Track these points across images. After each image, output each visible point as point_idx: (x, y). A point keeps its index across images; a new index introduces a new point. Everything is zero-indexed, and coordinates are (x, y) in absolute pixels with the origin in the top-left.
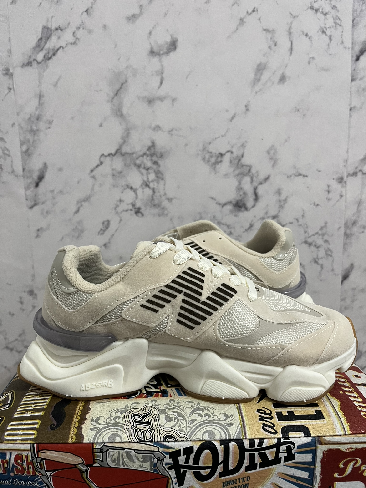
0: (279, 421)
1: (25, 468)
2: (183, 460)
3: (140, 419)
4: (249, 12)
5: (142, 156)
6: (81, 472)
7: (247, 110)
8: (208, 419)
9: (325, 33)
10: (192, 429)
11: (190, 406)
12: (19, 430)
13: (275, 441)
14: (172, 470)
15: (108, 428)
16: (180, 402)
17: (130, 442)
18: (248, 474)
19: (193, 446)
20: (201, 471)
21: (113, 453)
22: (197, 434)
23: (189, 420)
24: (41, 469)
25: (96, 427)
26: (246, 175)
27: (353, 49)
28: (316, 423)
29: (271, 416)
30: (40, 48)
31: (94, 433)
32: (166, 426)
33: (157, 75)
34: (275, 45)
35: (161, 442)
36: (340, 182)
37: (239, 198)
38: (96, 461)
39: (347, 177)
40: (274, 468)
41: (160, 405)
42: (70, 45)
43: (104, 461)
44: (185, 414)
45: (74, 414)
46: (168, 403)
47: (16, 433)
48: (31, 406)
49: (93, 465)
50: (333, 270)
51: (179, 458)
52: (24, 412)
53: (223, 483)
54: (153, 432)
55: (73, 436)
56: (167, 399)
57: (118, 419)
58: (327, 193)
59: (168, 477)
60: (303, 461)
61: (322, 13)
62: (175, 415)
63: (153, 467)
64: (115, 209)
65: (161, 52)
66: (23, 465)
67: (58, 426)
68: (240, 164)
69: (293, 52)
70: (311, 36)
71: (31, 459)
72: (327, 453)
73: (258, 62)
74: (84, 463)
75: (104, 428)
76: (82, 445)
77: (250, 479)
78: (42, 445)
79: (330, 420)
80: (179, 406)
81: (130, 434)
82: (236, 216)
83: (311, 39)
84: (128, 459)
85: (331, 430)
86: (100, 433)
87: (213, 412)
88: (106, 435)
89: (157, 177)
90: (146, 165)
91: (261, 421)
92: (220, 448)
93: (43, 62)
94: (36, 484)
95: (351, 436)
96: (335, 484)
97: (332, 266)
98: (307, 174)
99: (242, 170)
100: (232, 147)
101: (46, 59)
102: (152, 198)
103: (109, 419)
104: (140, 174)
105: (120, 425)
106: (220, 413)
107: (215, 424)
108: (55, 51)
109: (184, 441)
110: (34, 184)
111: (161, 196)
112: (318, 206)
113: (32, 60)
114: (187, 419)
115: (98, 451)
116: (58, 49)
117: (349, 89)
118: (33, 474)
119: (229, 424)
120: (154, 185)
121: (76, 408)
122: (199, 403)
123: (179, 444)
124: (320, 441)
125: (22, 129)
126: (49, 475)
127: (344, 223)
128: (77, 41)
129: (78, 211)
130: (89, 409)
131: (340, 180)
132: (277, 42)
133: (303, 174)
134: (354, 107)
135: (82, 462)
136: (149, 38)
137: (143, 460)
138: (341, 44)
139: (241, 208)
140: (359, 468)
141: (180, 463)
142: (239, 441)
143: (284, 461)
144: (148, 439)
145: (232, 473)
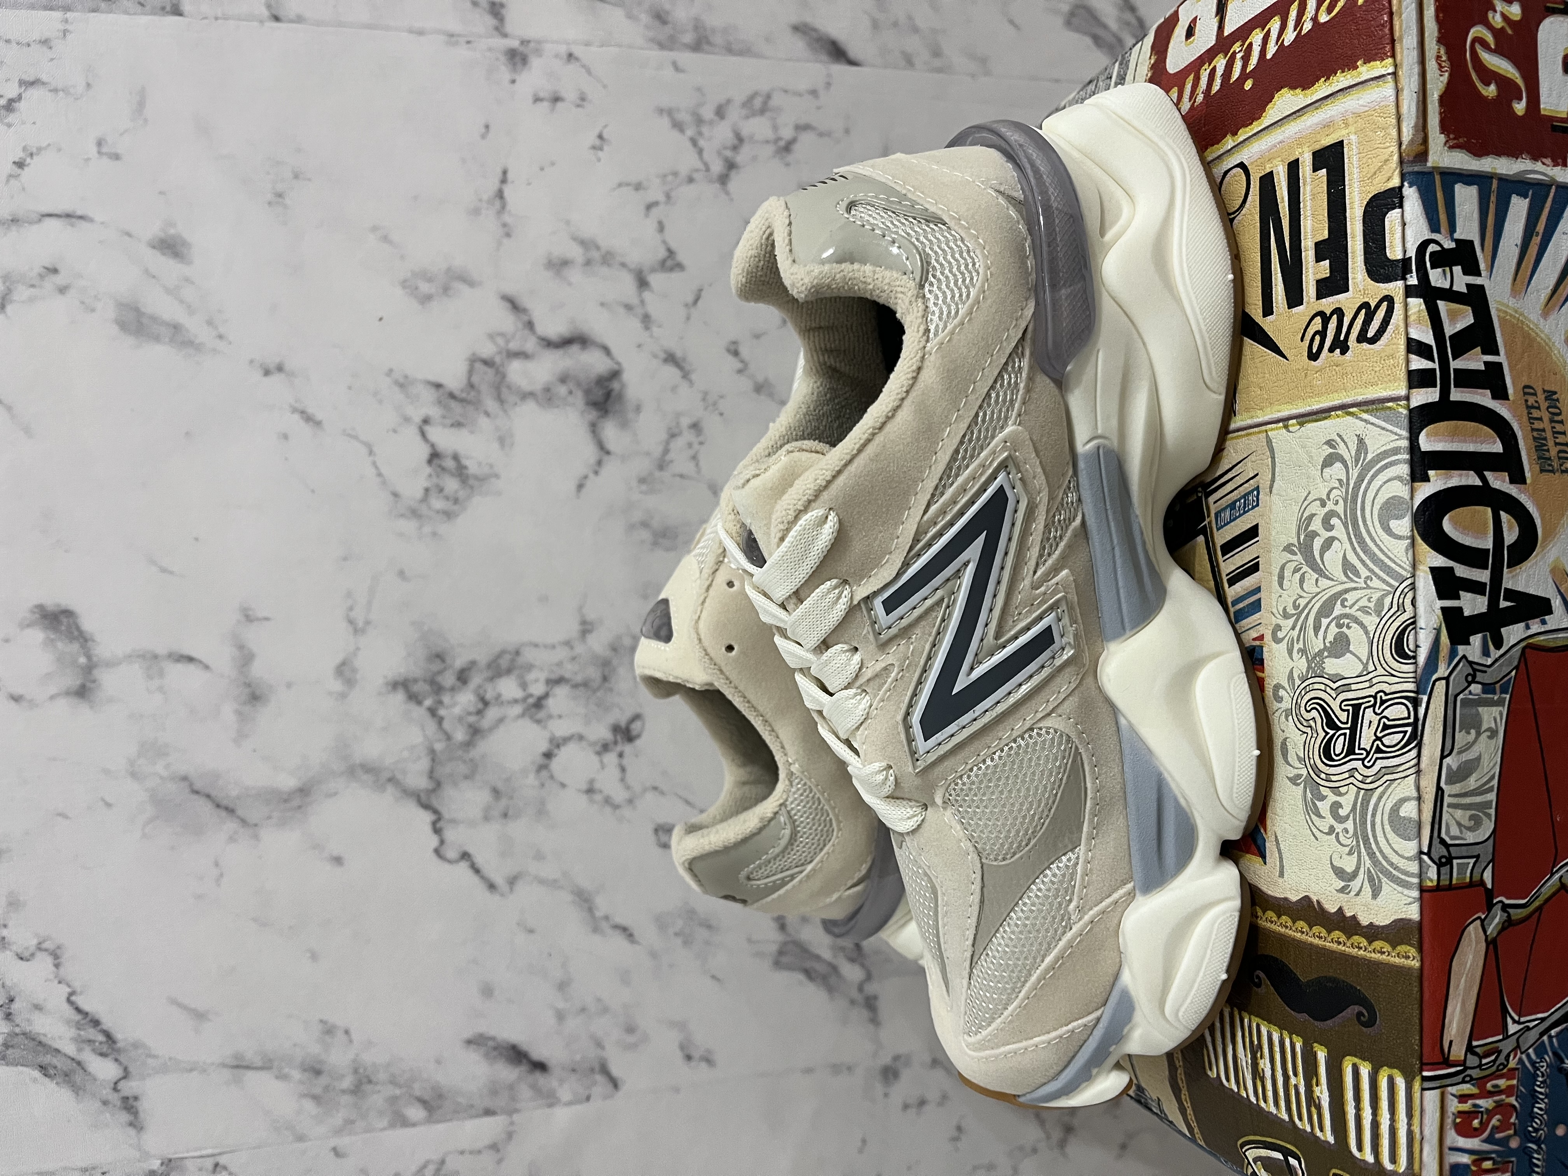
0: (1347, 290)
1: (1495, 1102)
2: (1474, 599)
3: (1342, 737)
5: (440, 720)
6: (1508, 924)
7: (280, 368)
8: (1340, 519)
9: (11, 101)
10: (1377, 570)
11: (1298, 576)
12: (1375, 1125)
13: (1417, 304)
14: (1505, 637)
15: (1372, 841)
16: (1281, 609)
17: (1418, 772)
18: (1515, 390)
19: (1430, 568)
20: (1507, 543)
21: (1451, 831)
22: (1393, 557)
23: (1345, 579)
24: (1499, 1052)
25: (1369, 879)
26: (501, 376)
27: (67, 8)
28: (1355, 171)
29: (1332, 314)
30: (73, 1071)
31: (1388, 887)
32: (1364, 654)
33: (161, 674)
34: (55, 271)
35: (1419, 671)
36: (524, 60)
37: (579, 399)
38: (1476, 877)
39: (505, 36)
40: (1497, 309)
41: (1291, 672)
42: (62, 970)
43: (1475, 854)
44: (1324, 593)
45: (1324, 949)
46: (1283, 646)
47: (1387, 1136)
48: (1296, 1086)
49: (1489, 886)
50: (814, 93)
51: (1467, 613)
52: (1314, 1110)
53: (1542, 471)
54: (1384, 698)
55: (1398, 954)
56: (1270, 650)
57: (1340, 810)
58: (559, 105)
59: (1524, 649)
60: (1476, 215)
62: (1329, 624)
63: (1496, 698)
64: (616, 807)
65: (82, 660)
66: (1487, 1109)
67: (1363, 1001)
68: (464, 395)
69: (79, 213)
70: (25, 149)
71: (1468, 1086)
72: (1452, 136)
73: (115, 329)
74: (1483, 917)
75: (1372, 855)
76: (1425, 923)
77: (1532, 385)
78: (1426, 1050)
79: (1347, 125)
80: (1294, 612)
81: (1390, 770)
82: (638, 409)
83: (34, 150)
84: (1469, 775)
85: (1381, 120)
86: (1388, 867)
87: (1318, 502)
88: (1395, 847)
89: (509, 671)
90: (472, 709)
91: (1348, 348)
92: (1437, 482)
93: (122, 1058)
94: (1543, 1067)
95: (1399, 57)
96: (1546, 113)
97: (800, 95)
98: (499, 171)
99: (484, 388)
100: (407, 420)
101: (113, 1049)
102: (581, 688)
103: (1341, 838)
104: (502, 729)
105: (1362, 804)
106: (1319, 480)
107: (1357, 496)
108: (84, 1018)
109: (1414, 598)
110: (538, 1076)
111: (574, 659)
112: (605, 135)
113: (116, 1095)
114: (1340, 588)
115: (1446, 874)
116: (78, 1010)
117: (205, 21)
118: (1514, 1078)
119: (1358, 452)
120: (537, 681)
121: (1300, 942)
122: (1288, 549)
123: (1426, 612)
124: (1415, 157)
125: (353, 1122)
126: (1517, 1027)
127: (660, 52)
128: (47, 945)
129: (625, 929)
130: (1305, 903)
131: (518, 60)
132: (46, 265)
133: (497, 184)
134: (269, 6)
135: (1478, 922)
136: (33, 704)
137: (1473, 727)
138: (50, 48)
139: (612, 390)
140: (1497, 33)
141: (1484, 609)
142: (1415, 419)
143: (1479, 274)
144: (1409, 713)
145: (1513, 442)
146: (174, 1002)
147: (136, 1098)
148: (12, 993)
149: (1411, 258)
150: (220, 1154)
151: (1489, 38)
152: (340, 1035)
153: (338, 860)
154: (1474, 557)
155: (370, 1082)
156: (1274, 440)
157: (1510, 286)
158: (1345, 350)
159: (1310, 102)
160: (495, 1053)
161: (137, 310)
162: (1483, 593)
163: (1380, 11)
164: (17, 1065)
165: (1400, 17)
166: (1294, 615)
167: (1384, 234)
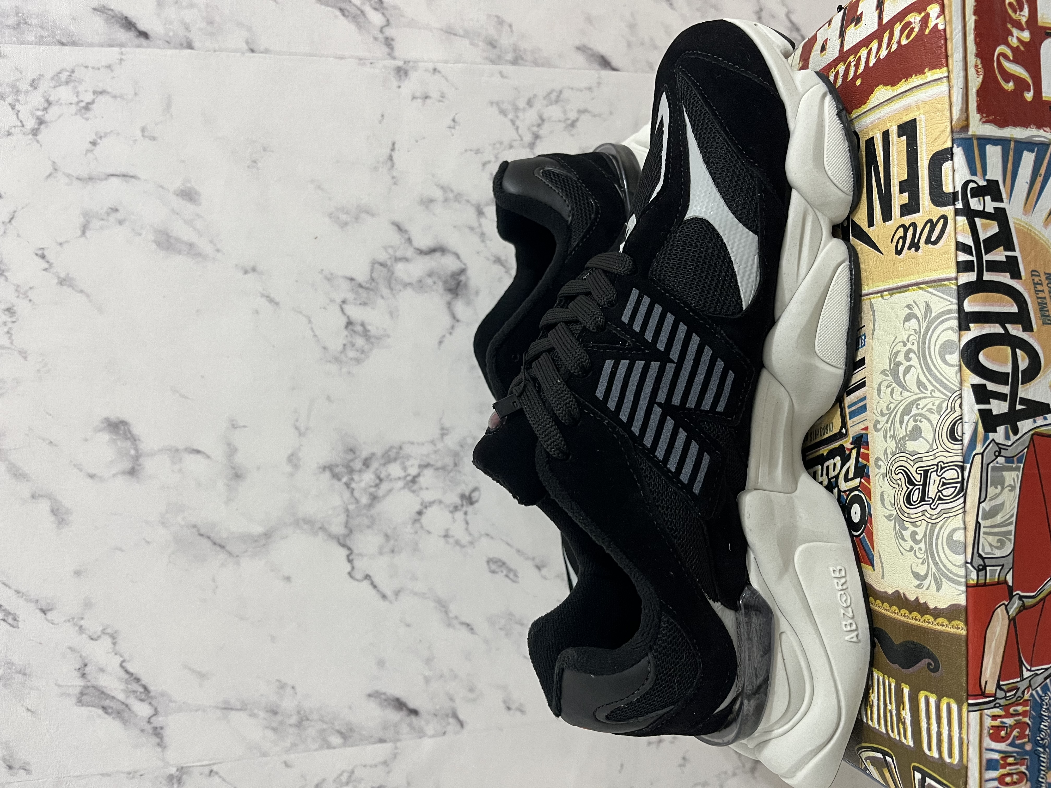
0: (918, 211)
1: (1015, 720)
2: (999, 404)
4: (46, 265)
5: (352, 490)
6: (1023, 608)
7: (254, 270)
8: (915, 353)
9: (88, 104)
10: (938, 386)
11: (889, 389)
12: (939, 734)
13: (962, 220)
14: (1020, 428)
15: (936, 555)
16: (879, 410)
17: (964, 512)
18: (1026, 275)
20: (1021, 369)
21: (985, 549)
22: (948, 377)
23: (918, 392)
24: (1018, 689)
25: (934, 579)
26: (391, 273)
27: (122, 45)
29: (910, 226)
30: (123, 710)
31: (946, 584)
32: (930, 438)
33: (181, 460)
34: (116, 210)
35: (965, 449)
36: (406, 73)
37: (440, 287)
38: (1002, 578)
39: (394, 58)
40: (1014, 223)
41: (886, 450)
42: (117, 646)
43: (1001, 564)
44: (906, 400)
45: (908, 624)
46: (881, 434)
47: (947, 741)
48: (891, 711)
49: (1010, 584)
50: (590, 89)
51: (995, 413)
52: (901, 726)
53: (1044, 324)
54: (943, 466)
55: (953, 626)
56: (872, 437)
57: (917, 537)
58: (428, 101)
59: (1033, 435)
60: (1000, 164)
61: (45, 109)
62: (909, 420)
63: (1014, 466)
64: (463, 547)
65: (133, 452)
66: (1010, 725)
67: (930, 656)
68: (368, 285)
69: (131, 174)
70: (96, 134)
71: (998, 710)
72: (984, 115)
73: (154, 246)
74: (1006, 603)
75: (936, 564)
76: (969, 608)
77: (1037, 270)
78: (970, 687)
79: (919, 108)
80: (887, 412)
81: (947, 511)
82: (477, 293)
83: (103, 135)
84: (996, 514)
85: (939, 106)
86: (946, 572)
87: (902, 344)
88: (951, 559)
89: (395, 460)
90: (372, 483)
91: (919, 247)
92: (976, 330)
93: (153, 702)
94: (1046, 699)
95: (950, 66)
96: (1047, 99)
97: (581, 91)
98: (390, 143)
99: (380, 281)
100: (332, 301)
101: (148, 697)
102: (441, 471)
103: (918, 554)
104: (391, 496)
105: (930, 532)
106: (902, 330)
107: (926, 339)
108: (130, 677)
109: (961, 404)
110: (413, 718)
111: (436, 452)
112: (457, 119)
113: (149, 726)
114: (915, 397)
115: (982, 576)
116: (127, 672)
117: (208, 53)
118: (1027, 706)
119: (926, 311)
120: (412, 466)
121: (894, 619)
122: (883, 372)
123: (968, 412)
124: (961, 129)
125: (297, 745)
126: (1029, 674)
127: (492, 66)
128: (109, 631)
129: (468, 625)
130: (896, 595)
131: (402, 73)
132: (111, 206)
133: (389, 151)
134: (247, 43)
135: (1003, 607)
136: (102, 479)
137: (1000, 484)
138: (112, 70)
139: (461, 281)
140: (1015, 50)
141: (1006, 410)
142: (961, 292)
143: (1002, 201)
144: (958, 475)
145: (1025, 306)
146: (186, 667)
147: (162, 728)
148: (86, 661)
149: (958, 191)
150: (214, 764)
151: (1009, 53)
152: (289, 689)
153: (288, 579)
154: (999, 378)
155: (308, 719)
156: (875, 305)
157: (1022, 208)
158: (917, 249)
159: (896, 94)
160: (386, 703)
161: (167, 234)
162: (1006, 401)
163: (939, 38)
164: (88, 706)
165: (952, 41)
166: (887, 414)
167: (941, 177)
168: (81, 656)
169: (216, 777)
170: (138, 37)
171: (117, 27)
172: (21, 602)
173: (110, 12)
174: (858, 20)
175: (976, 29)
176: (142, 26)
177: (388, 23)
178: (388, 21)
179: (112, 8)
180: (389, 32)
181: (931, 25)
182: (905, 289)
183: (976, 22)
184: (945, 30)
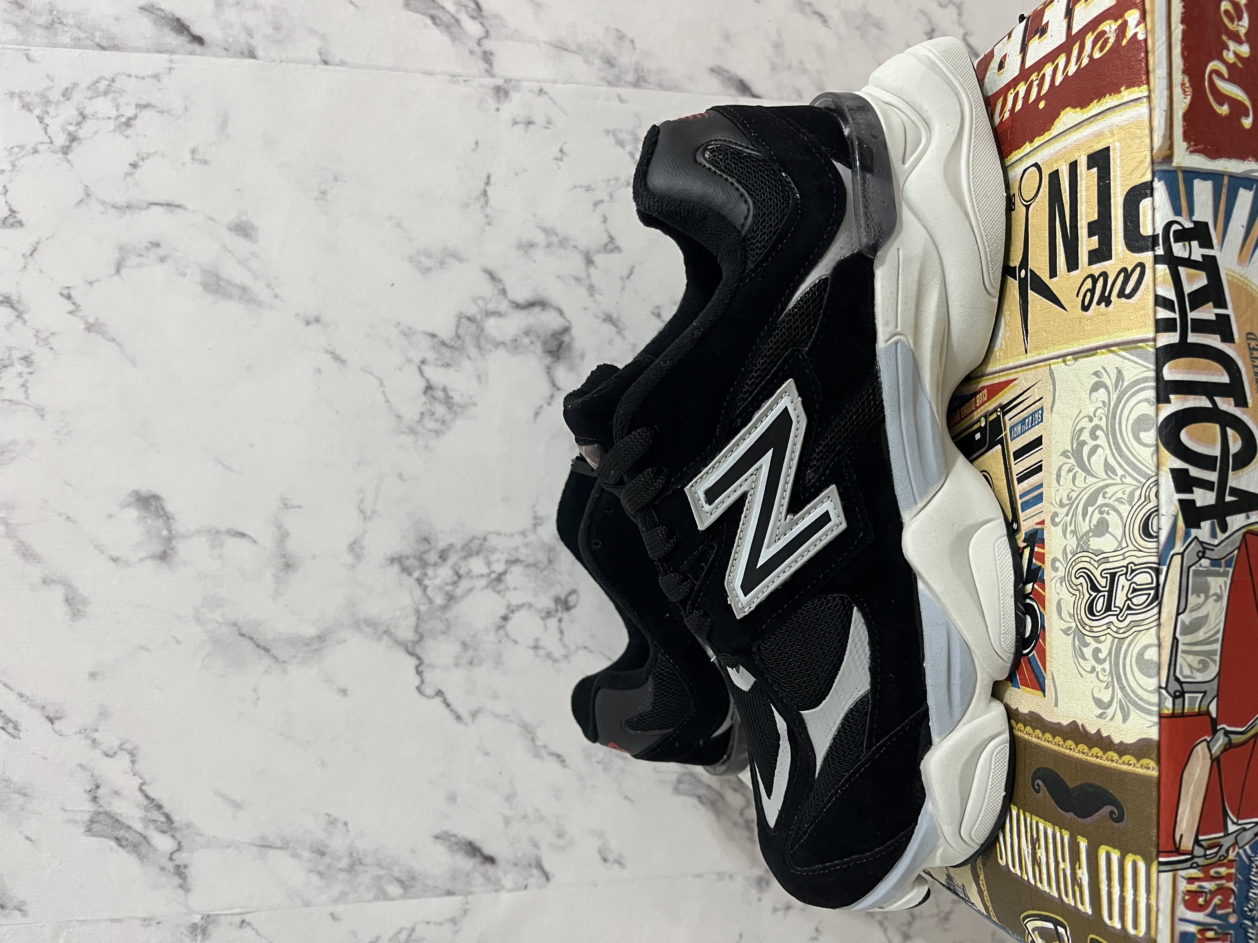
0: (1110, 258)
1: (1217, 885)
2: (1205, 494)
3: (1102, 598)
4: (72, 307)
5: (425, 588)
6: (1229, 746)
7: (317, 320)
8: (1103, 430)
9: (130, 119)
10: (1129, 470)
11: (1071, 474)
12: (1122, 899)
13: (1163, 269)
15: (1123, 678)
16: (1058, 500)
17: (1159, 625)
18: (1240, 338)
19: (1171, 469)
20: (1232, 452)
21: (1184, 671)
22: (1141, 460)
23: (1106, 477)
24: (1220, 846)
25: (1120, 708)
26: (481, 329)
27: (172, 52)
28: (1118, 169)
29: (1099, 276)
30: (140, 843)
31: (1134, 714)
32: (1119, 533)
33: (221, 545)
34: (158, 245)
35: (1161, 547)
36: (506, 94)
37: (538, 348)
38: (1204, 708)
39: (493, 76)
40: (1226, 274)
41: (1065, 548)
42: (136, 765)
43: (1203, 690)
44: (1090, 487)
45: (1087, 762)
46: (1059, 528)
47: (1131, 908)
48: (1064, 870)
49: (1214, 715)
51: (1199, 504)
52: (1077, 888)
54: (1134, 568)
55: (1141, 766)
56: (1049, 532)
57: (1100, 654)
58: (531, 126)
59: (1245, 533)
60: (1210, 203)
61: (78, 124)
62: (1093, 512)
63: (1221, 570)
64: (556, 661)
65: (165, 533)
66: (1210, 891)
67: (1114, 802)
68: (453, 343)
69: (176, 203)
70: (138, 155)
71: (1195, 871)
72: (1192, 143)
73: (200, 289)
74: (1209, 739)
75: (1123, 689)
76: (1162, 743)
77: (1254, 332)
78: (1162, 842)
79: (1113, 135)
80: (1068, 502)
81: (1138, 623)
82: (582, 356)
83: (145, 156)
84: (1198, 629)
85: (1138, 131)
86: (1135, 698)
87: (1087, 419)
88: (1141, 682)
89: (478, 553)
90: (449, 581)
91: (1111, 302)
92: (1177, 403)
93: (177, 835)
95: (1152, 85)
98: (485, 176)
99: (467, 339)
100: (409, 360)
101: (171, 828)
102: (533, 568)
103: (1101, 676)
104: (471, 596)
105: (1116, 649)
106: (1088, 401)
107: (1116, 414)
108: (151, 803)
109: (1157, 492)
110: (488, 866)
111: (527, 545)
112: (565, 150)
113: (170, 864)
114: (1102, 484)
115: (1179, 704)
116: (147, 797)
117: (273, 63)
118: (1232, 868)
119: (1118, 380)
120: (498, 561)
121: (1069, 757)
122: (1064, 454)
123: (1166, 502)
124: (1163, 159)
125: (346, 894)
126: (1236, 828)
127: (609, 88)
128: (127, 746)
129: (559, 756)
130: (1073, 726)
131: (502, 94)
132: (151, 240)
133: (482, 185)
134: (320, 54)
135: (1205, 743)
136: (127, 563)
137: (1203, 592)
138: (159, 81)
139: (563, 342)
140: (1231, 67)
141: (1213, 502)
142: (1160, 355)
143: (1212, 247)
144: (1152, 580)
145: (1238, 375)
146: (218, 793)
147: (186, 867)
148: (99, 781)
149: (1158, 234)
150: (246, 913)
151: (1224, 70)
152: (340, 825)
153: (344, 692)
154: (1205, 462)
155: (361, 863)
156: (1055, 372)
157: (1237, 256)
158: (1108, 303)
159: (1085, 118)
160: (456, 847)
161: (217, 276)
162: (1212, 489)
163: (1138, 50)
164: (99, 836)
165: (1154, 54)
166: (1067, 504)
167: (1139, 217)
168: (92, 776)
169: (249, 928)
170: (191, 42)
171: (167, 30)
172: (25, 707)
173: (159, 12)
174: (1043, 31)
175: (1184, 40)
176: (197, 30)
177: (487, 35)
178: (487, 32)
179: (162, 7)
180: (488, 45)
181: (1129, 34)
182: (1092, 353)
183: (1184, 32)
184: (1146, 40)
